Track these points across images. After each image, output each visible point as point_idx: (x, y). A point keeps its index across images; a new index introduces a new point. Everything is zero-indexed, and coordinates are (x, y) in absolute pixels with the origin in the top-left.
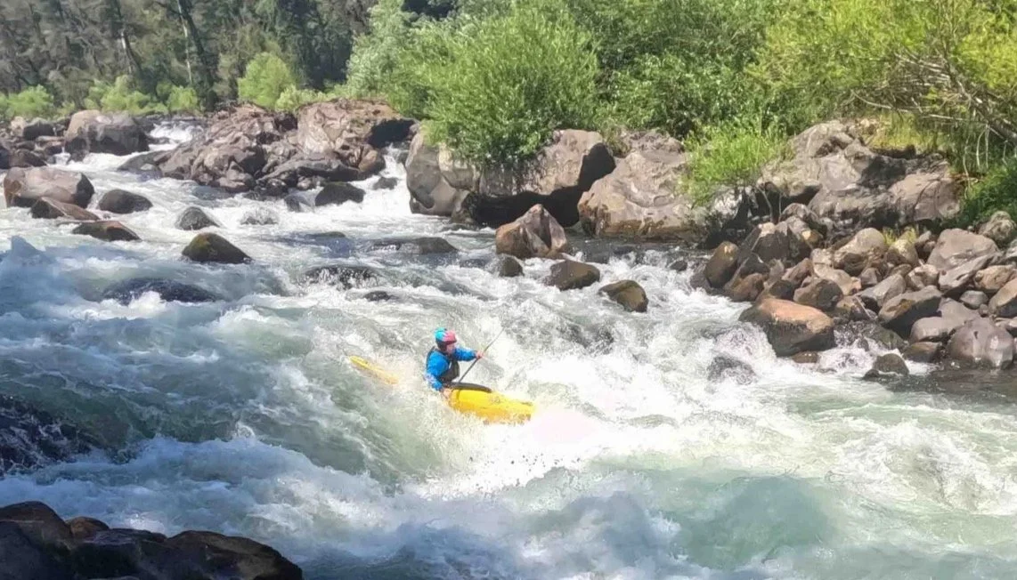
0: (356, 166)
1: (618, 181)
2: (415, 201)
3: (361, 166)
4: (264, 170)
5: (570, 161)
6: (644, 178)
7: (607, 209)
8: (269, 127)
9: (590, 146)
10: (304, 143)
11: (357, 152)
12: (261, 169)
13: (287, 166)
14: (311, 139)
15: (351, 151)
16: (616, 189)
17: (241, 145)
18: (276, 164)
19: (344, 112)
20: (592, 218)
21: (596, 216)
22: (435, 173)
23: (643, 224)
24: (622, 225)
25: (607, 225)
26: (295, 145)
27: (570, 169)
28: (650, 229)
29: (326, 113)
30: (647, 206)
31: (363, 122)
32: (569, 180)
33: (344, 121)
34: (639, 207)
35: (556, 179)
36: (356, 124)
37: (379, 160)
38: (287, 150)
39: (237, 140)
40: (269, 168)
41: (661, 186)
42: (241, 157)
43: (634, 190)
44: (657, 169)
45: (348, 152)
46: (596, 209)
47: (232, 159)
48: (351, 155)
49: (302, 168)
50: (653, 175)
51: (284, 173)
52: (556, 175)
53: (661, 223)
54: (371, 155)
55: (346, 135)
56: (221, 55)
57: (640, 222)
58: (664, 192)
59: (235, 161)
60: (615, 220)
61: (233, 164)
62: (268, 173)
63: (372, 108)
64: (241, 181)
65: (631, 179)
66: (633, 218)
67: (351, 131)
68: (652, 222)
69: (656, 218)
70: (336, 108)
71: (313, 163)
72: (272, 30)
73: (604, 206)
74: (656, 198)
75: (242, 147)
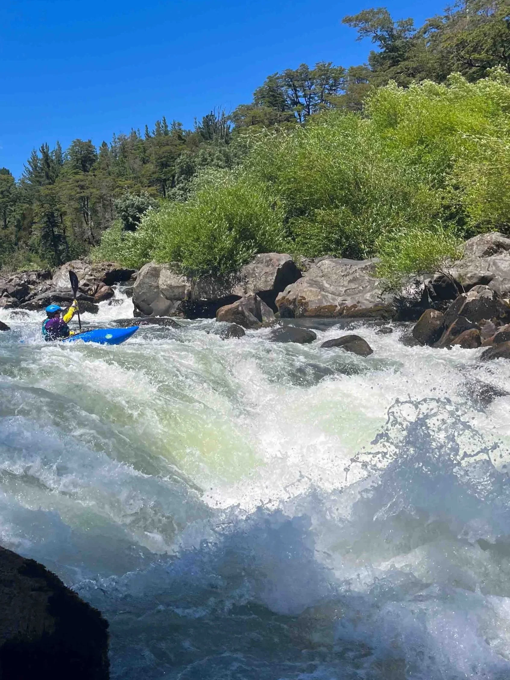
0: (93, 295)
1: (312, 280)
2: (138, 310)
3: (96, 295)
4: (27, 298)
5: (266, 273)
6: (334, 277)
7: (305, 299)
8: (34, 277)
9: (282, 263)
10: (57, 283)
11: (94, 288)
12: (24, 297)
13: (44, 295)
14: (62, 281)
15: (90, 287)
16: (311, 285)
17: (13, 283)
18: (35, 294)
19: (87, 265)
20: (291, 307)
21: (295, 305)
22: (155, 290)
23: (339, 308)
24: (319, 309)
25: (305, 310)
26: (51, 285)
27: (266, 278)
28: (345, 311)
29: (75, 266)
30: (339, 295)
31: (100, 270)
32: (266, 286)
33: (87, 270)
34: (334, 296)
35: (255, 286)
36: (95, 271)
37: (110, 291)
38: (45, 287)
39: (11, 280)
40: (31, 296)
41: (350, 281)
42: (12, 290)
43: (327, 285)
44: (346, 269)
45: (88, 288)
46: (295, 299)
47: (6, 290)
48: (90, 289)
49: (53, 296)
50: (343, 274)
51: (41, 299)
52: (255, 283)
53: (354, 306)
54: (105, 289)
55: (87, 277)
56: (3, 265)
57: (336, 306)
58: (353, 286)
59: (7, 292)
60: (312, 306)
61: (5, 293)
62: (29, 300)
63: (106, 263)
64: (10, 302)
65: (323, 278)
66: (329, 304)
67: (91, 275)
68: (347, 306)
69: (349, 303)
70: (82, 263)
71: (62, 293)
72: (37, 253)
73: (302, 297)
74: (345, 291)
75: (13, 284)
